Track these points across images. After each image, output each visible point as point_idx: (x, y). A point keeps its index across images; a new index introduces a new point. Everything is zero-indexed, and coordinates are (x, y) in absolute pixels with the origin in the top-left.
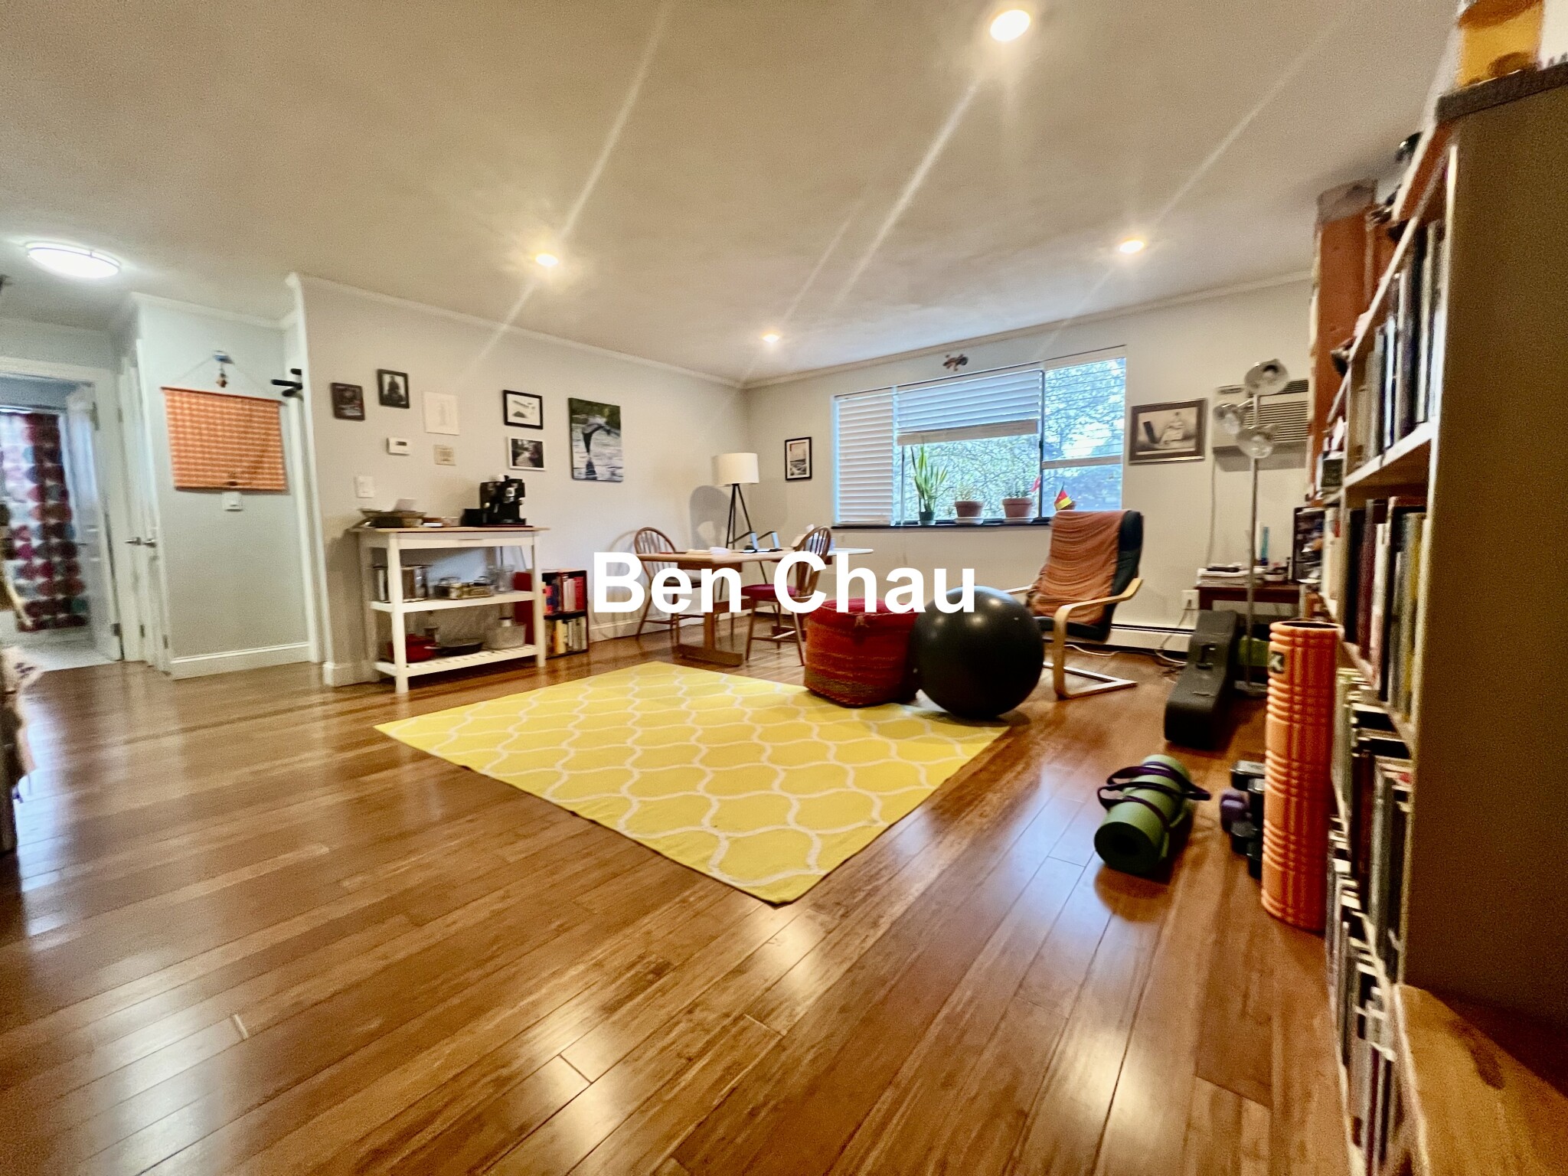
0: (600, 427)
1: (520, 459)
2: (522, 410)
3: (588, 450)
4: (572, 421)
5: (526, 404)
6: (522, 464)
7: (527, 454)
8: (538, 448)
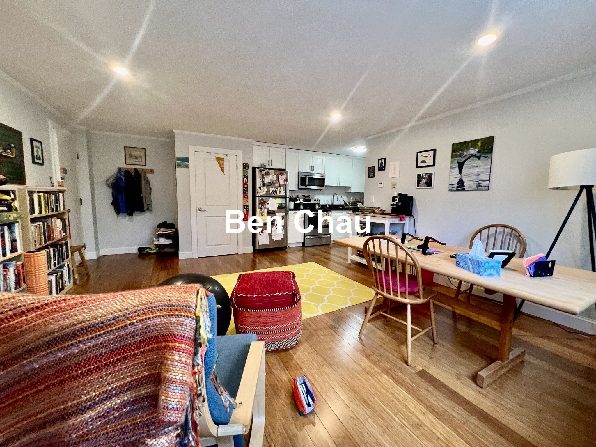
0: (472, 155)
1: (421, 183)
2: (424, 159)
3: (460, 172)
4: (452, 157)
5: (427, 156)
6: (422, 185)
7: (424, 181)
8: (430, 176)
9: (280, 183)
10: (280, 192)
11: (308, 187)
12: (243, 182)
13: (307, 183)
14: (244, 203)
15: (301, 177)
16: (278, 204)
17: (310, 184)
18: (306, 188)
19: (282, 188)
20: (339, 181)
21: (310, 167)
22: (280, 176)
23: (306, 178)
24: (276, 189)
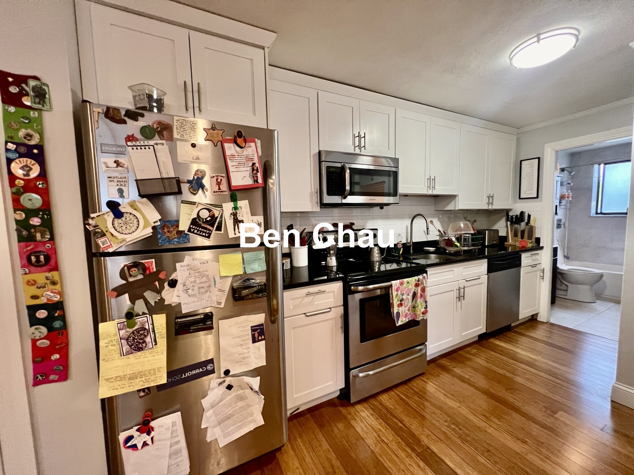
9: (234, 183)
10: (237, 222)
11: (351, 199)
12: (12, 177)
13: (348, 188)
14: (33, 290)
15: (328, 167)
16: (230, 280)
17: (357, 189)
18: (344, 201)
19: (244, 204)
20: (431, 181)
21: (354, 137)
22: (230, 149)
23: (343, 169)
24: (217, 213)
